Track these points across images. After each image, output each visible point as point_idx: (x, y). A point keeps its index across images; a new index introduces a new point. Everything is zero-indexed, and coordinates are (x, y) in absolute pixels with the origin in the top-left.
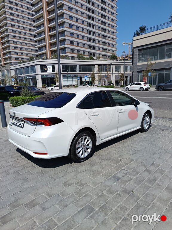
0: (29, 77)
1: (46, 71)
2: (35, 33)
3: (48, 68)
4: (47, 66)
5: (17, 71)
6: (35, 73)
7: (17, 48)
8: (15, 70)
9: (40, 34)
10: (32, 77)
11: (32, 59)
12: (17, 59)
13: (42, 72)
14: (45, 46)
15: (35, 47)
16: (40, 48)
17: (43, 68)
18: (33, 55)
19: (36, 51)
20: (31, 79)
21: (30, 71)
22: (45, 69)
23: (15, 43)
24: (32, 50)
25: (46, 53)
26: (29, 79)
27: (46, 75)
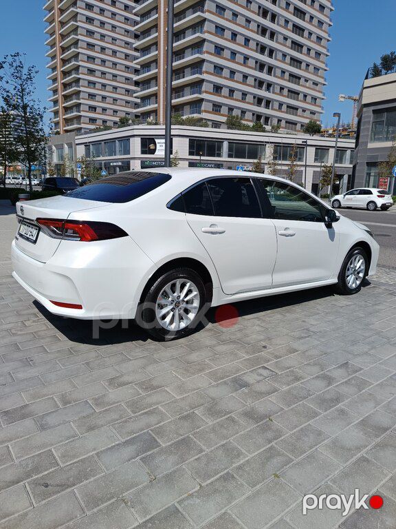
0: (115, 164)
1: (153, 152)
2: (136, 64)
3: (158, 145)
4: (157, 141)
5: (91, 147)
6: (129, 154)
7: (95, 96)
8: (87, 145)
9: (146, 66)
10: (120, 164)
11: (124, 122)
12: (93, 120)
13: (143, 152)
14: (155, 95)
15: (135, 95)
16: (145, 99)
17: (148, 144)
18: (129, 114)
19: (137, 105)
20: (119, 166)
21: (117, 149)
22: (152, 146)
23: (92, 86)
24: (127, 102)
25: (155, 112)
26: (115, 167)
27: (152, 160)
